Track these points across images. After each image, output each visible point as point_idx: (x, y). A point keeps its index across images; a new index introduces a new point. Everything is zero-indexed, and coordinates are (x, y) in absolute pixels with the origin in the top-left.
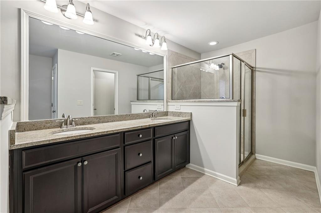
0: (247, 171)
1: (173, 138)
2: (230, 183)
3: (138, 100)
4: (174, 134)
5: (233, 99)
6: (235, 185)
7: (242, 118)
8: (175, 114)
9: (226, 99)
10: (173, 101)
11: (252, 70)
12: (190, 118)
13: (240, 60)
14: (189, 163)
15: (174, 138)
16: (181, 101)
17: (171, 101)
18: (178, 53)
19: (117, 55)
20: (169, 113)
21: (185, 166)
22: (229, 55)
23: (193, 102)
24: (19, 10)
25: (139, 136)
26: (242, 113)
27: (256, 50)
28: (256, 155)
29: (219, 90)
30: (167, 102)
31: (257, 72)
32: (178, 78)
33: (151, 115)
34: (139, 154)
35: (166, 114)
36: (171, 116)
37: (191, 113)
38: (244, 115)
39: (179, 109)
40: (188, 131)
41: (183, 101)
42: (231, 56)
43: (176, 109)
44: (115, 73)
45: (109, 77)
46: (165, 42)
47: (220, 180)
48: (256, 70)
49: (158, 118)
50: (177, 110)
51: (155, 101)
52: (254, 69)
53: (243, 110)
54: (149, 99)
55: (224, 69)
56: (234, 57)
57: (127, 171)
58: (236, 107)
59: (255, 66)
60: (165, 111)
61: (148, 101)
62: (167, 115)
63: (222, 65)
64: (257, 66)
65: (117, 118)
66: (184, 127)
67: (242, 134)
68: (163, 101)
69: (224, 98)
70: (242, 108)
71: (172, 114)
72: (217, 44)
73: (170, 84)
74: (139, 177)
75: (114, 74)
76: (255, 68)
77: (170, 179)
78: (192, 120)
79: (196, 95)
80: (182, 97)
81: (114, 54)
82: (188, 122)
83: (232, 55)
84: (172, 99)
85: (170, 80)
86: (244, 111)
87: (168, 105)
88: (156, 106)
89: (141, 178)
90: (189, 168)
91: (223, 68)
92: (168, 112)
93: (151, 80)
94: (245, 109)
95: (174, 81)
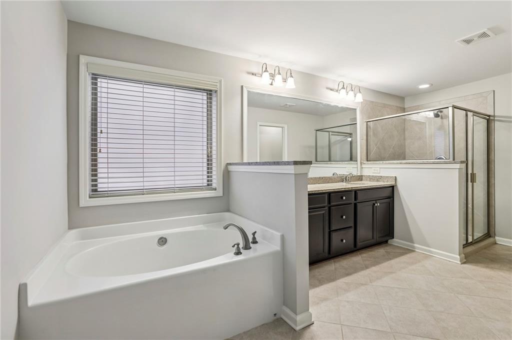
0: (477, 254)
1: (374, 204)
2: (450, 261)
3: (316, 161)
4: (376, 200)
5: (454, 160)
6: (457, 263)
7: (470, 184)
8: (371, 178)
9: (446, 160)
10: (369, 162)
11: (488, 121)
12: (394, 183)
13: (466, 111)
14: (393, 238)
15: (376, 205)
16: (381, 162)
17: (366, 162)
18: (373, 102)
19: (289, 106)
20: (364, 178)
21: (386, 242)
22: (448, 108)
23: (398, 164)
24: (242, 87)
25: (342, 198)
26: (469, 178)
27: (494, 91)
28: (497, 238)
29: (434, 147)
30: (361, 163)
31: (496, 122)
32: (374, 134)
33: (343, 179)
34: (342, 217)
35: (360, 178)
36: (367, 180)
37: (396, 177)
38: (473, 181)
39: (378, 172)
40: (392, 199)
41: (384, 162)
42: (450, 109)
43: (373, 173)
44: (282, 127)
45: (272, 133)
46: (360, 92)
47: (436, 257)
48: (494, 119)
49: (352, 182)
50: (375, 173)
51: (343, 163)
52: (491, 118)
53: (471, 174)
54: (330, 160)
55: (442, 118)
56: (455, 109)
57: (333, 231)
58: (458, 170)
59: (493, 114)
60: (359, 174)
61: (329, 163)
62: (362, 180)
63: (439, 113)
64: (496, 114)
65: (312, 181)
66: (387, 193)
67: (470, 206)
68: (356, 162)
69: (443, 159)
70: (470, 172)
71: (369, 179)
72: (430, 86)
73: (365, 142)
74: (342, 240)
75: (281, 129)
76: (494, 116)
77: (372, 251)
78: (396, 185)
79: (399, 155)
80: (380, 158)
81: (286, 105)
82: (391, 188)
83: (453, 107)
84: (367, 161)
85: (365, 137)
86: (473, 175)
87: (362, 168)
88: (344, 169)
89: (344, 241)
90: (392, 245)
91: (440, 117)
92: (362, 176)
93: (332, 135)
94: (474, 172)
95: (369, 138)
